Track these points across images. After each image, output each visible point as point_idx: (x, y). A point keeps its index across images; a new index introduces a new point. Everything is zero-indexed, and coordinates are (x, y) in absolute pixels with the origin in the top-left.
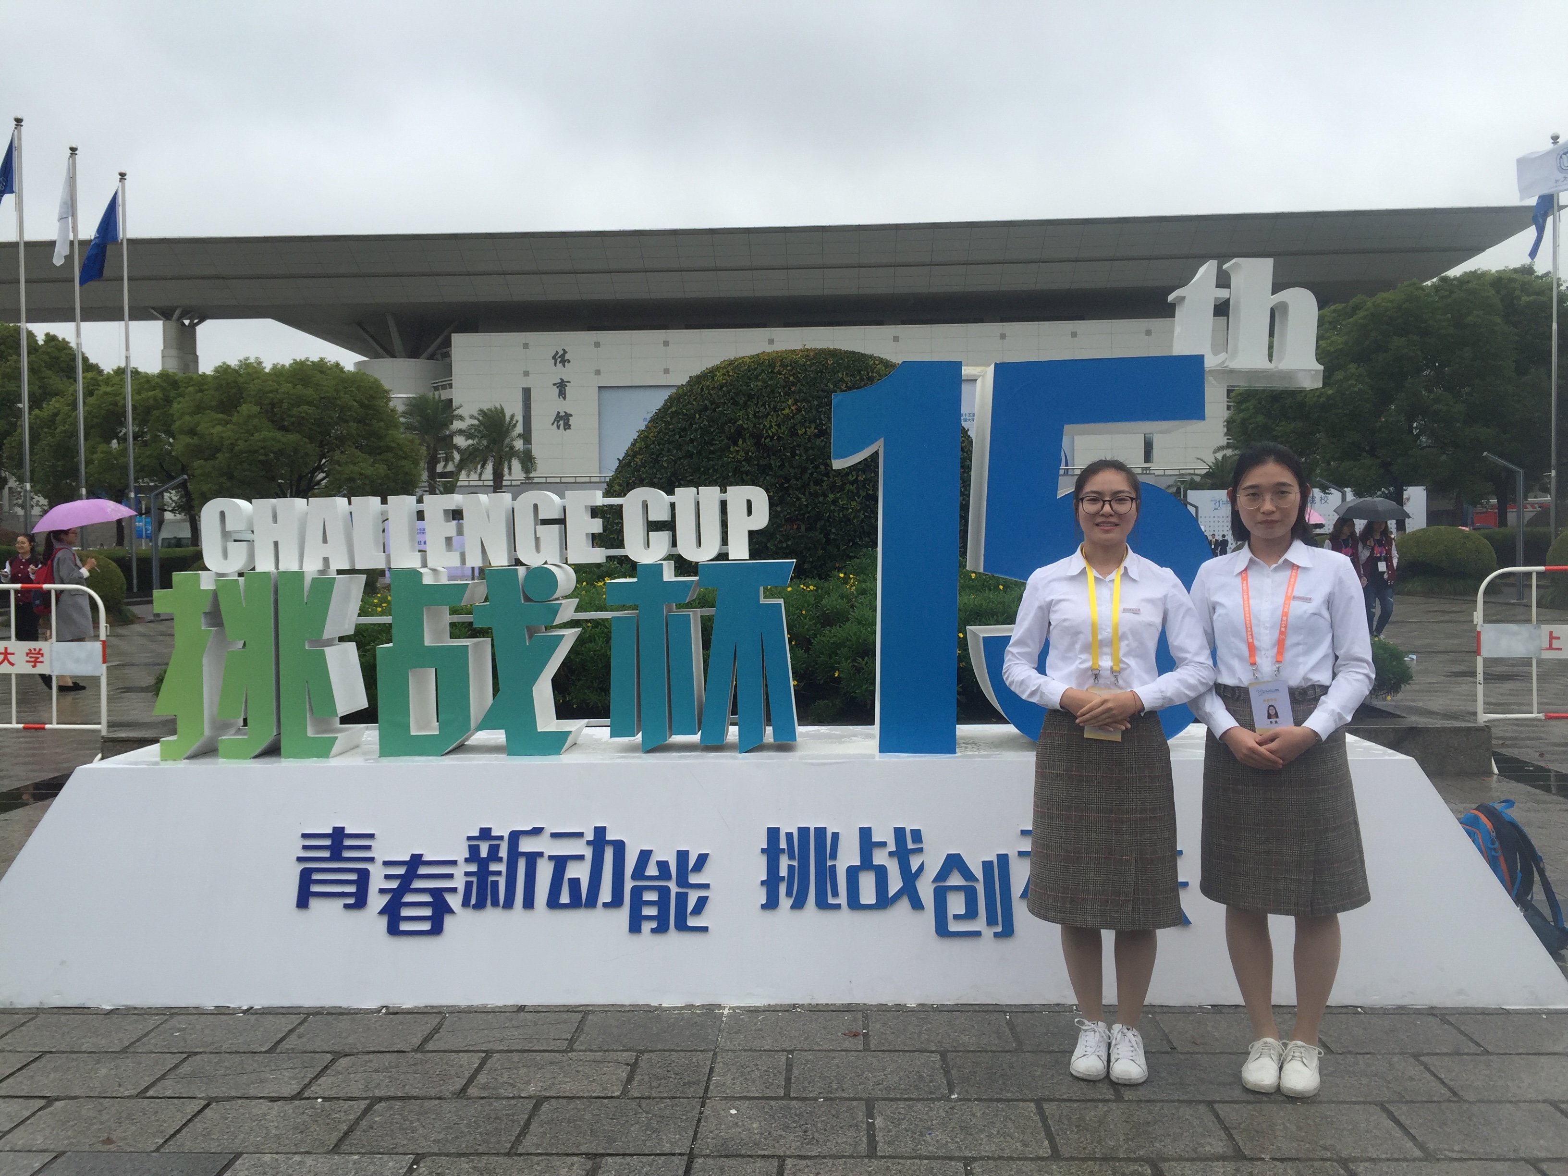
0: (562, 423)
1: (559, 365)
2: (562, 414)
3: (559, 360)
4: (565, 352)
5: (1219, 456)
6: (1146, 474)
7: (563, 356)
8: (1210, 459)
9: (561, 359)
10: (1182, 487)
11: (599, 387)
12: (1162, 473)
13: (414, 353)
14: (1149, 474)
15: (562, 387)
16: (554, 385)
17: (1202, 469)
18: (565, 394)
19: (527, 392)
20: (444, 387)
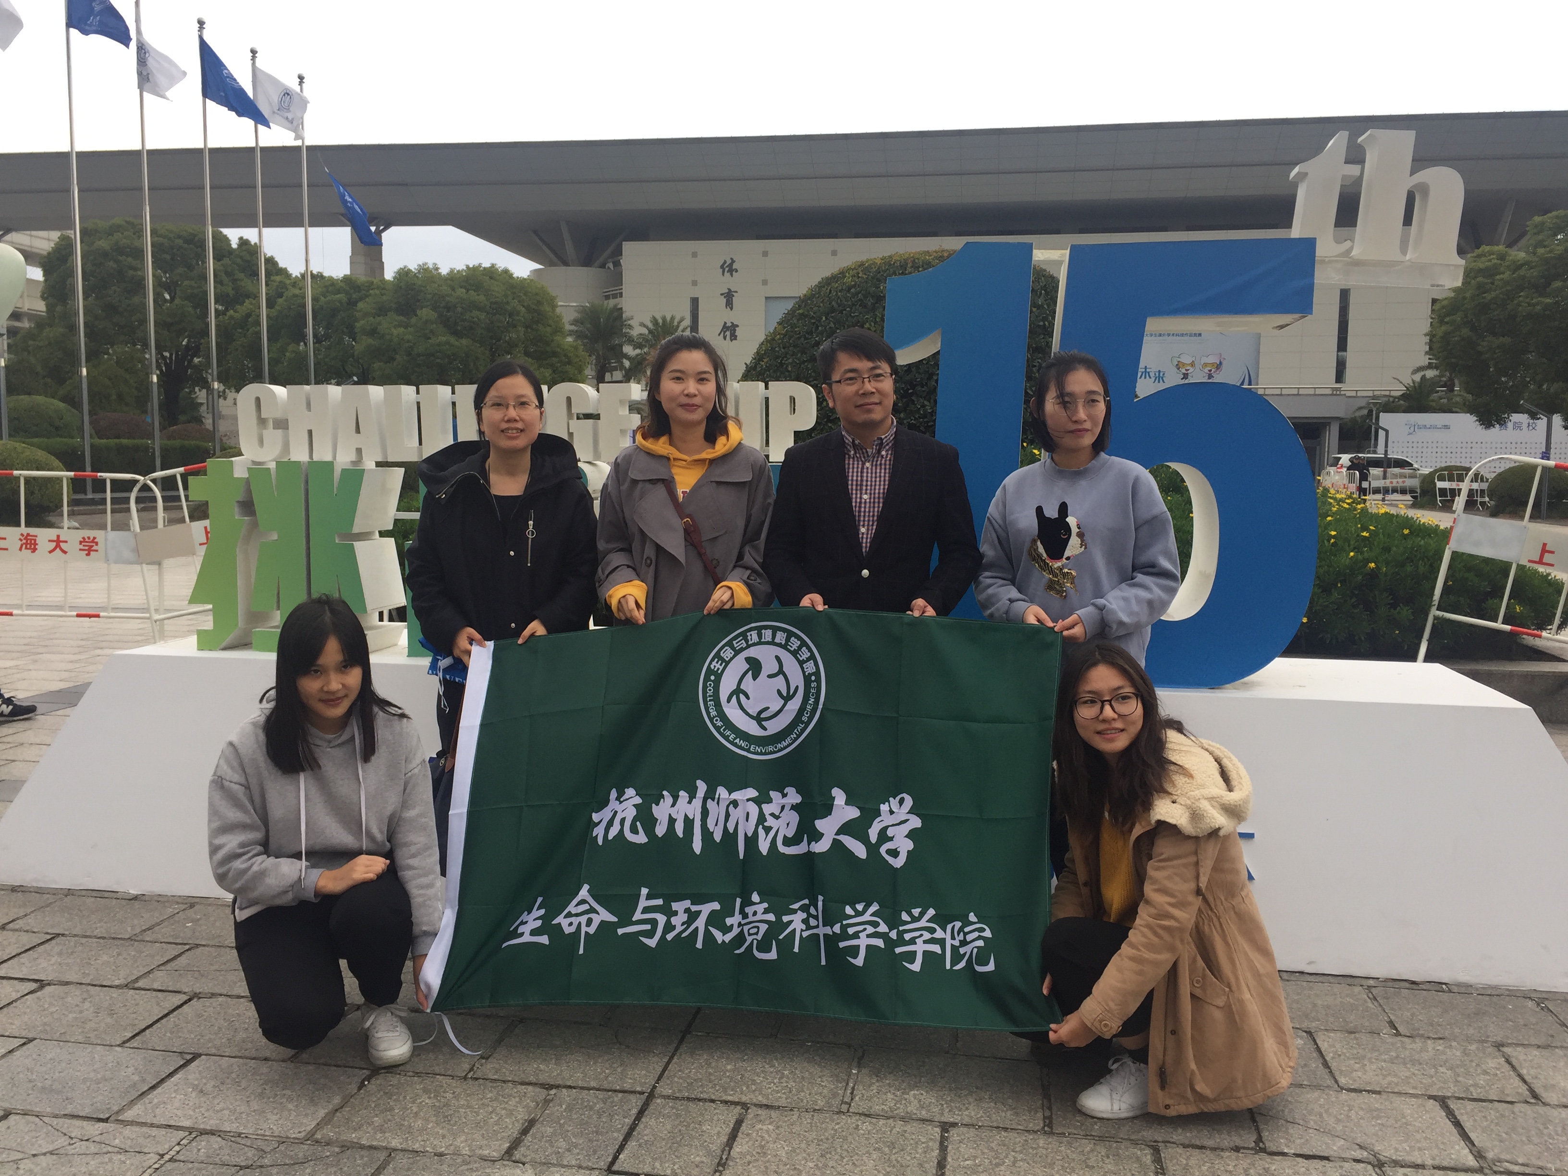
0: (728, 333)
1: (727, 275)
2: (729, 324)
3: (727, 269)
4: (733, 261)
5: (1417, 377)
6: (1336, 395)
7: (731, 265)
8: (1408, 379)
9: (729, 268)
10: (1374, 410)
11: (766, 298)
12: (1354, 394)
13: (587, 262)
14: (1340, 395)
15: (729, 297)
16: (722, 294)
17: (1398, 390)
18: (732, 304)
19: (695, 302)
20: (615, 296)
